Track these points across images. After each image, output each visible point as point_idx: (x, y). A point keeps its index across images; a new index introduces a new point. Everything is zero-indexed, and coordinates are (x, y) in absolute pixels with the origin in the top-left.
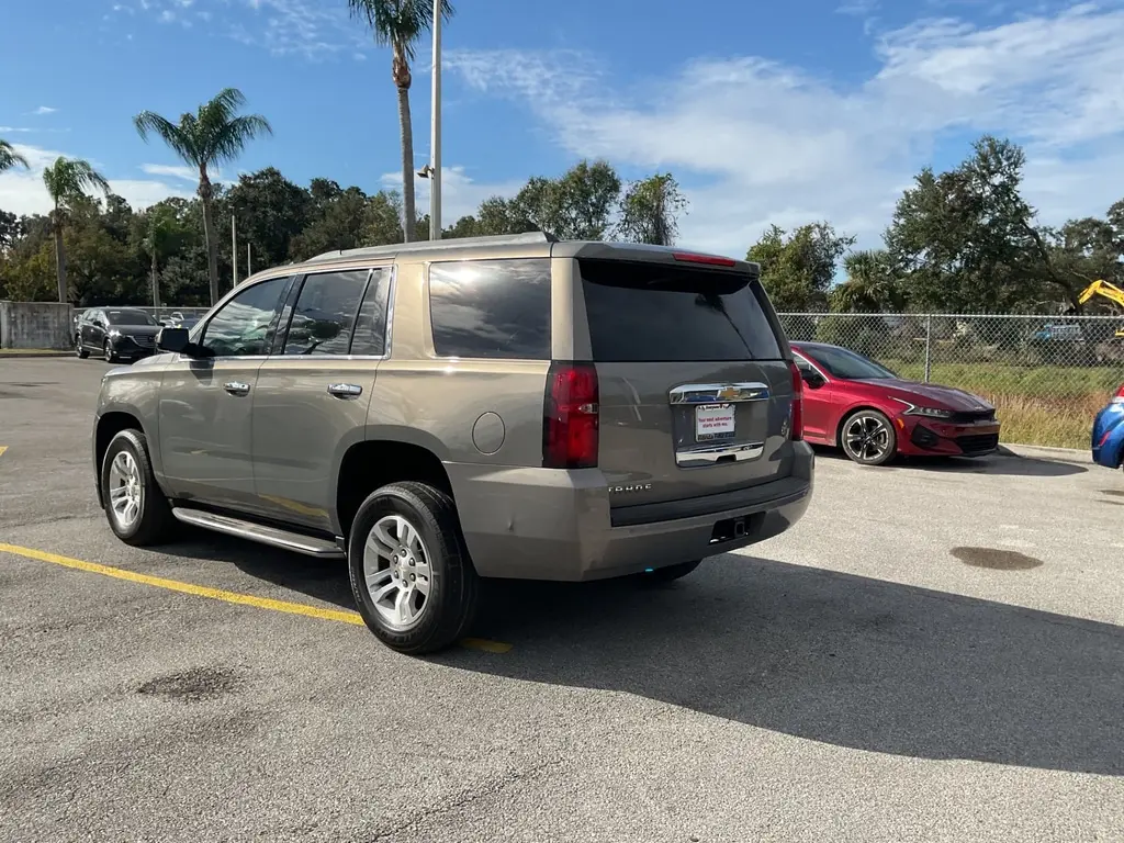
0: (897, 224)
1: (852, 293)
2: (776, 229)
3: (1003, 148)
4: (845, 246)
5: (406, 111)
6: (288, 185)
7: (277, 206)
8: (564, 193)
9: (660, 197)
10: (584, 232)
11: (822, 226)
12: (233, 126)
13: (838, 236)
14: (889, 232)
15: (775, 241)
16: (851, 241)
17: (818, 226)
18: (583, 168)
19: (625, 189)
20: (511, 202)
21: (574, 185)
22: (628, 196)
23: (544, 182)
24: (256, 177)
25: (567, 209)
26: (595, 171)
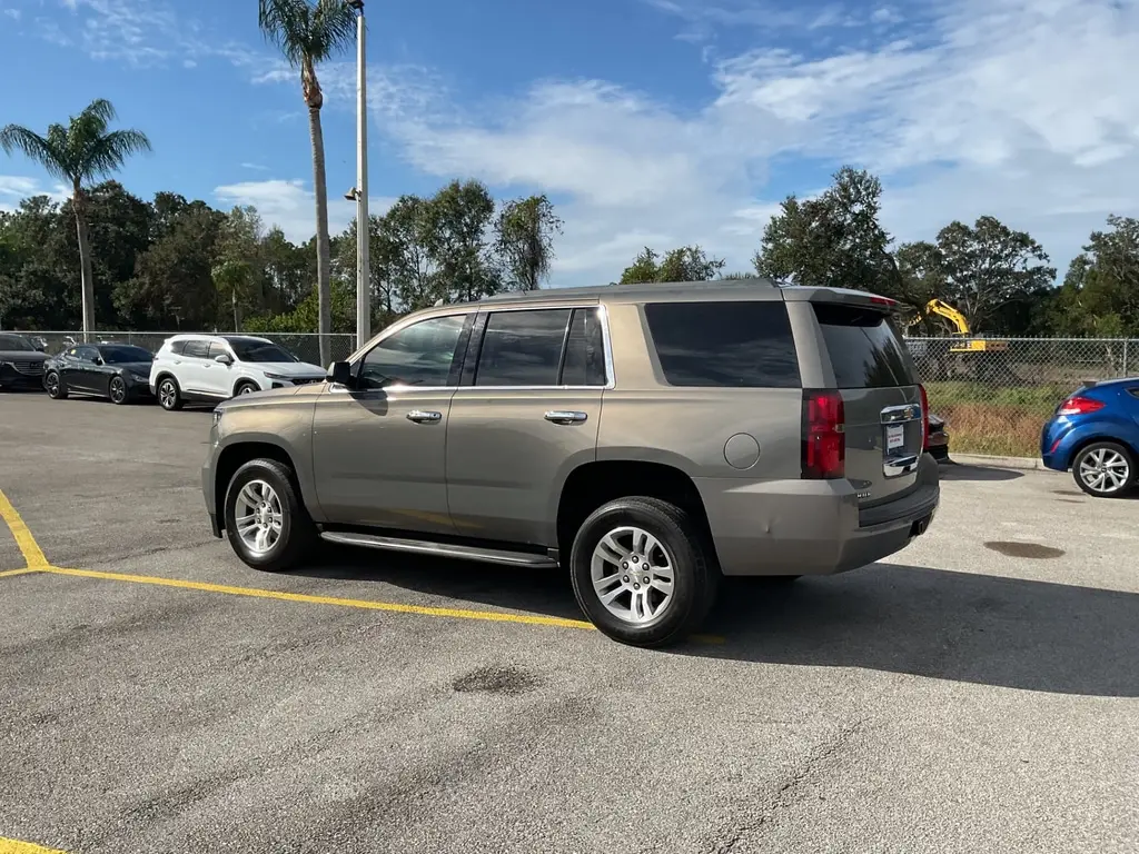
0: (765, 249)
2: (648, 252)
3: (862, 178)
4: (715, 269)
5: (317, 131)
6: (132, 200)
7: (120, 222)
8: (438, 213)
9: (536, 219)
10: (458, 250)
11: (694, 249)
12: (108, 139)
13: (709, 259)
14: (758, 257)
15: (649, 264)
16: (720, 265)
17: (690, 250)
18: (455, 187)
19: (498, 210)
20: (381, 220)
21: (447, 204)
22: (503, 216)
23: (415, 201)
24: (96, 190)
25: (440, 229)
26: (468, 191)
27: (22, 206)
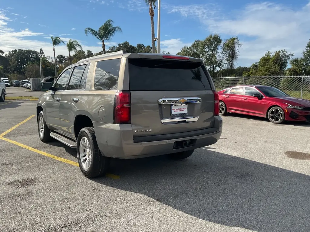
0: (306, 50)
1: (292, 71)
2: (269, 52)
4: (291, 57)
5: (153, 23)
6: (131, 46)
8: (205, 44)
9: (233, 44)
10: (211, 55)
11: (283, 51)
12: (111, 30)
13: (289, 53)
14: (304, 52)
15: (269, 56)
16: (293, 55)
17: (282, 51)
18: (211, 37)
19: (223, 42)
20: (190, 47)
21: (208, 42)
22: (224, 44)
23: (199, 41)
24: (123, 44)
25: (206, 49)
26: (214, 37)
27: (109, 49)
